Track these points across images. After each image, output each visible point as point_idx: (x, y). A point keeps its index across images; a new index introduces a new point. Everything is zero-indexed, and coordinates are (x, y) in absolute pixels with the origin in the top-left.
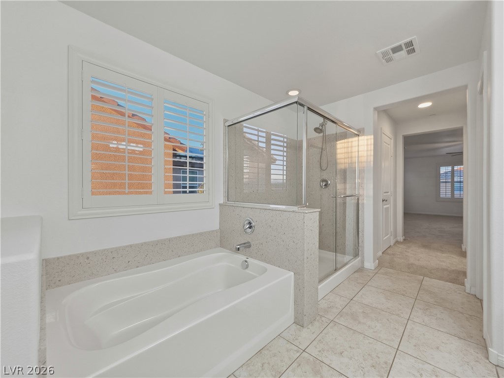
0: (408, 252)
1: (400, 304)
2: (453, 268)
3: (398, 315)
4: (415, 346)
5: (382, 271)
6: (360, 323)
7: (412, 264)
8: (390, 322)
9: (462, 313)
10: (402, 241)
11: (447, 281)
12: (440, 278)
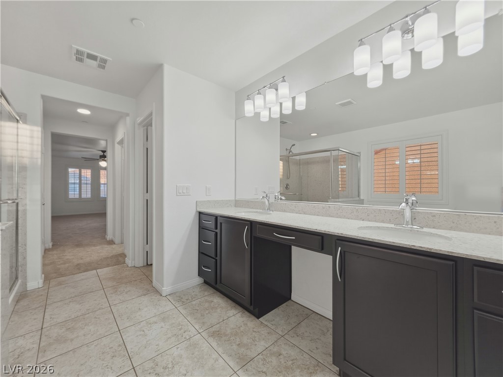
0: (66, 255)
1: (95, 300)
2: (111, 255)
3: (100, 309)
4: (128, 319)
5: (53, 283)
6: (72, 340)
7: (78, 265)
8: (99, 318)
9: (136, 281)
10: (51, 247)
11: (113, 265)
12: (108, 266)
